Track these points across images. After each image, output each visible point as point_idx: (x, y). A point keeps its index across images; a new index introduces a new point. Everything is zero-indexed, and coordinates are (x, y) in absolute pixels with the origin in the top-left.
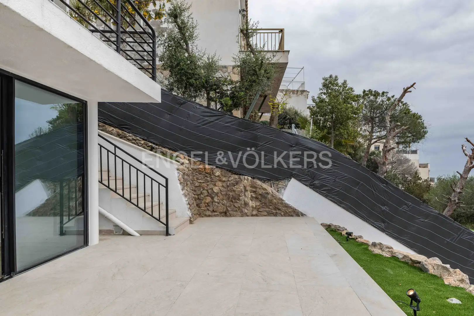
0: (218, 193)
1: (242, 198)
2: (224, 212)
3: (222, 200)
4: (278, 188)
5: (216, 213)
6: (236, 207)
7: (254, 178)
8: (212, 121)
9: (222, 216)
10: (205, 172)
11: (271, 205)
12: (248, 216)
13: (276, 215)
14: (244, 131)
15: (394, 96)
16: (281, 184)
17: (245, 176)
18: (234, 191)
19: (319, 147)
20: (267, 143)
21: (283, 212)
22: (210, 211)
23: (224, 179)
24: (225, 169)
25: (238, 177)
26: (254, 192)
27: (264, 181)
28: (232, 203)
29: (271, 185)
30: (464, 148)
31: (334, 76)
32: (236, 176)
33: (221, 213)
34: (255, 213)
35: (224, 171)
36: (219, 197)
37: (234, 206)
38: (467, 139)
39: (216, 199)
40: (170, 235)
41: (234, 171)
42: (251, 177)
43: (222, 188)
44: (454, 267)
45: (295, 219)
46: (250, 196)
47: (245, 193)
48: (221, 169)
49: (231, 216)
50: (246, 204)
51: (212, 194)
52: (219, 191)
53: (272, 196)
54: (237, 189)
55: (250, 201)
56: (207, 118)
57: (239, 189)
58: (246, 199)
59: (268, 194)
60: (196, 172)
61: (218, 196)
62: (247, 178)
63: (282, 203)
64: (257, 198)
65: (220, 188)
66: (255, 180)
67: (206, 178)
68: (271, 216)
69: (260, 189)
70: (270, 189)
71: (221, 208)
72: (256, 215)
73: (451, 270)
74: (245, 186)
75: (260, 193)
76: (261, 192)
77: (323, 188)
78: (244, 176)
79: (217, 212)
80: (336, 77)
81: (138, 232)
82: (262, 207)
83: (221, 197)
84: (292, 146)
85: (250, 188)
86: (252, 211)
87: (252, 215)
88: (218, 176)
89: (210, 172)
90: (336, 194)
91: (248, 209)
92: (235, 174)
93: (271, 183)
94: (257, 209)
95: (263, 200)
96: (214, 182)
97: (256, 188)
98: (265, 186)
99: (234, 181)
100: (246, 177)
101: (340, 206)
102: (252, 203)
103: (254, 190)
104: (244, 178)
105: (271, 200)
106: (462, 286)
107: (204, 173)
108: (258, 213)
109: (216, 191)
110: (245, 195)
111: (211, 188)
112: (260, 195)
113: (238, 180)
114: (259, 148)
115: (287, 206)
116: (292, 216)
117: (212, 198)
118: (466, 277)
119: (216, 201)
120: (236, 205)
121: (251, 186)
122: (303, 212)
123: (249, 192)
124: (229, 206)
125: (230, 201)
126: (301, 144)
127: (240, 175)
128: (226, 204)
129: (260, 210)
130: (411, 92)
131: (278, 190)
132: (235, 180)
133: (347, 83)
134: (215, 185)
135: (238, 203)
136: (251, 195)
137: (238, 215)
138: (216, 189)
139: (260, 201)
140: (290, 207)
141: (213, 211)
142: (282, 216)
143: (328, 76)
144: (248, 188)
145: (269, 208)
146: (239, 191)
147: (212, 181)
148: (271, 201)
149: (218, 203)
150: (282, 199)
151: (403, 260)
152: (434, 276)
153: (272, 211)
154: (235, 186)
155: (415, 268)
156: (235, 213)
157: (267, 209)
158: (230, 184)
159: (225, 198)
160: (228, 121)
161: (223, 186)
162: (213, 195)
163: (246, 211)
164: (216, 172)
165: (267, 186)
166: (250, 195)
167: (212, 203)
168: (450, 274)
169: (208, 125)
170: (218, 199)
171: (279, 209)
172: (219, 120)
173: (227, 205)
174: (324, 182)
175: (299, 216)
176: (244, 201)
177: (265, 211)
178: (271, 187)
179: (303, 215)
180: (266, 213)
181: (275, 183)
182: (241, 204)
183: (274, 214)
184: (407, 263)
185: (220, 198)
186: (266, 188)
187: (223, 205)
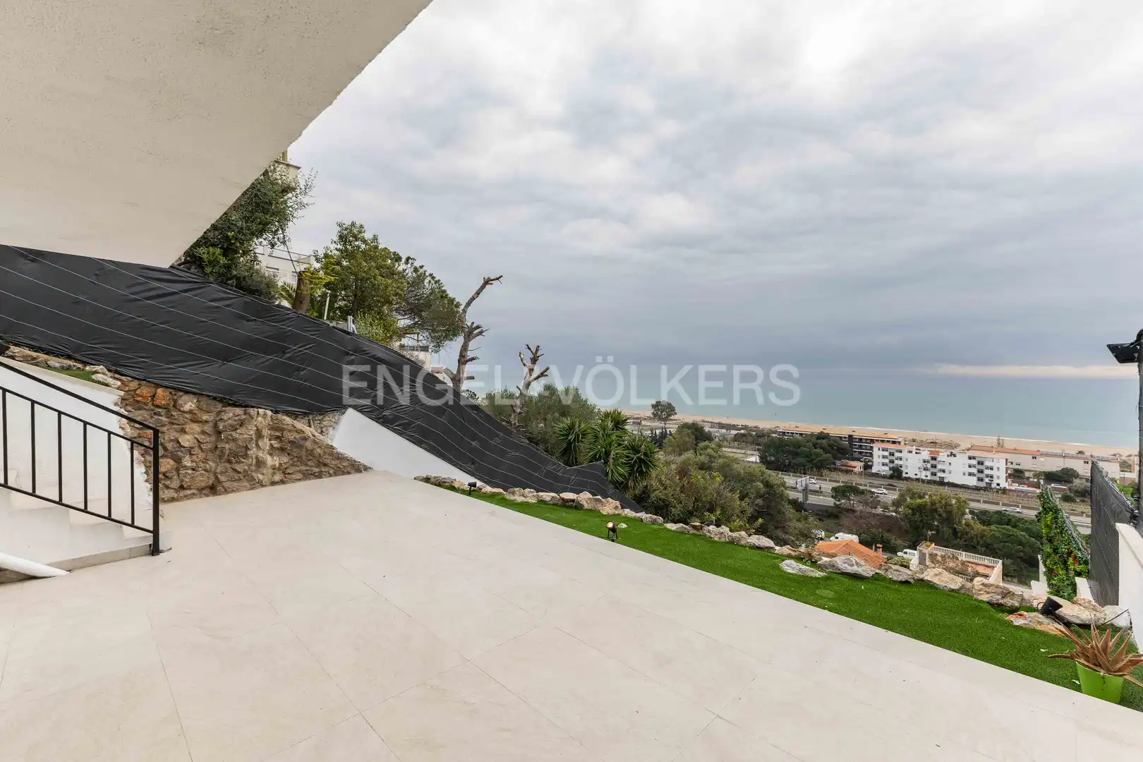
0: (193, 448)
1: (252, 452)
2: (207, 487)
3: (203, 462)
4: (322, 428)
5: (189, 492)
6: (239, 472)
7: (276, 412)
8: (174, 293)
9: (205, 494)
10: (153, 404)
11: (309, 460)
12: (263, 486)
13: (319, 476)
14: (255, 320)
15: (423, 266)
16: (328, 419)
17: (258, 408)
18: (234, 440)
19: (393, 356)
20: (305, 346)
21: (333, 468)
22: (174, 489)
23: (205, 417)
24: (208, 396)
25: (242, 412)
26: (277, 438)
27: (295, 416)
28: (228, 465)
29: (309, 423)
30: (522, 356)
31: (358, 225)
32: (238, 411)
33: (201, 490)
34: (277, 478)
35: (204, 401)
36: (194, 457)
37: (235, 470)
38: (527, 346)
39: (187, 462)
40: (162, 552)
41: (232, 400)
42: (272, 411)
43: (201, 437)
44: (605, 496)
45: (355, 477)
46: (268, 448)
47: (257, 441)
48: (197, 396)
49: (226, 491)
50: (260, 463)
51: (178, 451)
52: (195, 443)
53: (315, 442)
54: (241, 436)
55: (269, 458)
56: (157, 284)
57: (245, 436)
58: (261, 454)
59: (305, 439)
60: (127, 404)
61: (193, 455)
62: (264, 412)
63: (331, 454)
64: (282, 449)
65: (196, 436)
66: (280, 416)
67: (156, 417)
68: (310, 479)
69: (290, 431)
70: (309, 431)
71: (203, 479)
72: (282, 482)
73: (603, 500)
74: (260, 428)
75: (291, 438)
76: (292, 436)
77: (396, 422)
78: (256, 409)
79: (190, 489)
80: (361, 226)
81: (59, 565)
82: (292, 465)
83: (201, 455)
84: (348, 354)
85: (269, 432)
86: (274, 474)
87: (273, 483)
88: (190, 412)
89: (168, 404)
90: (413, 429)
91: (265, 472)
92: (235, 405)
93: (309, 420)
94: (282, 469)
95: (296, 452)
96: (178, 425)
97: (282, 430)
98: (300, 425)
99: (235, 420)
100: (261, 411)
101: (421, 447)
102: (270, 461)
103: (278, 434)
104: (256, 413)
105: (312, 451)
106: (617, 512)
107: (150, 406)
108: (284, 475)
109: (186, 444)
110: (257, 445)
111: (172, 438)
112: (290, 442)
113: (244, 417)
114: (288, 355)
115: (340, 457)
116: (349, 473)
117: (178, 460)
118: (618, 503)
119: (189, 465)
120: (238, 467)
121: (272, 428)
122: (366, 464)
123: (266, 440)
124: (221, 473)
125: (225, 462)
126: (364, 351)
127: (247, 406)
128: (213, 469)
129: (288, 471)
130: (492, 284)
131: (322, 432)
132: (236, 418)
133: (380, 240)
134: (183, 431)
135: (242, 462)
136: (271, 445)
137: (245, 486)
138: (186, 440)
139: (288, 454)
140: (347, 459)
141: (182, 487)
142: (331, 476)
143: (348, 223)
144: (266, 432)
145: (307, 465)
146: (246, 440)
147: (173, 424)
148: (311, 453)
149: (193, 469)
150: (332, 446)
151: (551, 503)
152: (590, 510)
153: (312, 470)
154: (236, 429)
155: (570, 507)
156: (235, 484)
157: (303, 468)
158: (224, 426)
159: (210, 456)
160: (216, 296)
161: (203, 432)
162: (179, 453)
163: (261, 477)
164: (185, 404)
165: (303, 425)
166: (268, 444)
167: (178, 470)
168: (603, 504)
169: (162, 300)
170: (192, 461)
171: (325, 465)
172: (194, 292)
173: (218, 471)
174: (398, 413)
175: (361, 472)
176: (257, 458)
177: (300, 471)
178: (310, 426)
179: (366, 468)
180: (299, 476)
181: (316, 418)
182: (251, 465)
183: (317, 474)
184: (556, 505)
185: (198, 457)
186: (303, 429)
187: (206, 471)
